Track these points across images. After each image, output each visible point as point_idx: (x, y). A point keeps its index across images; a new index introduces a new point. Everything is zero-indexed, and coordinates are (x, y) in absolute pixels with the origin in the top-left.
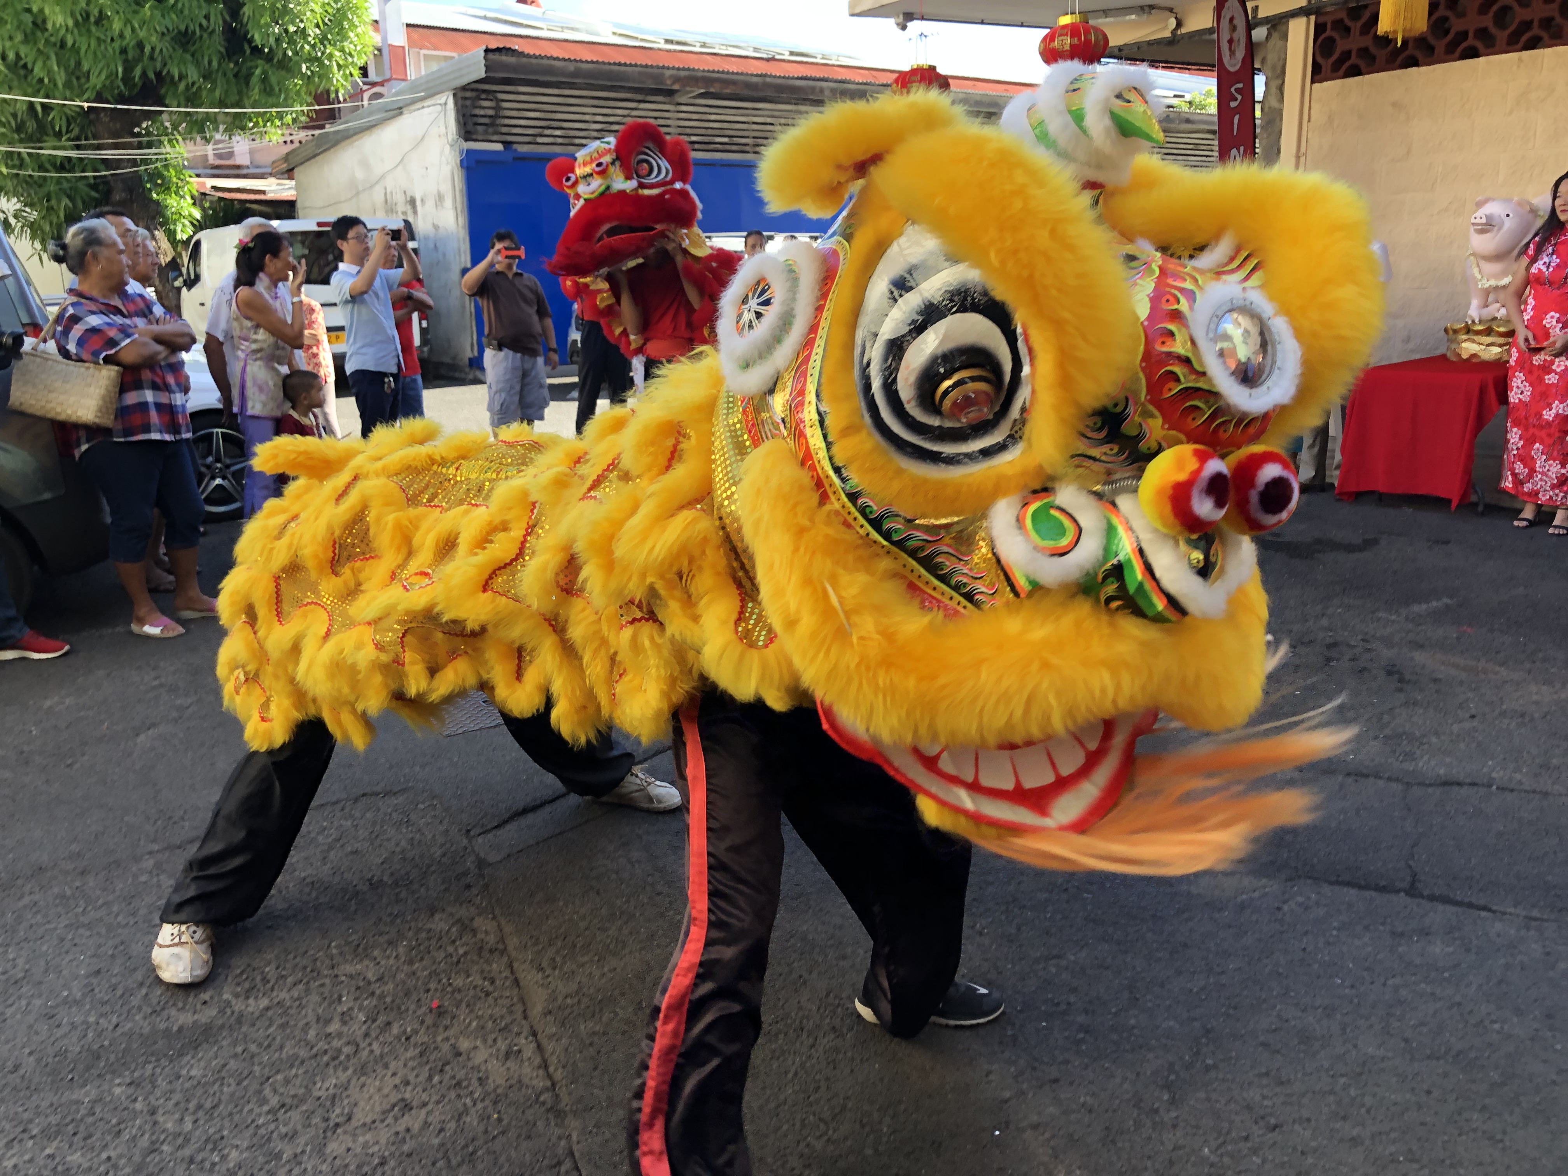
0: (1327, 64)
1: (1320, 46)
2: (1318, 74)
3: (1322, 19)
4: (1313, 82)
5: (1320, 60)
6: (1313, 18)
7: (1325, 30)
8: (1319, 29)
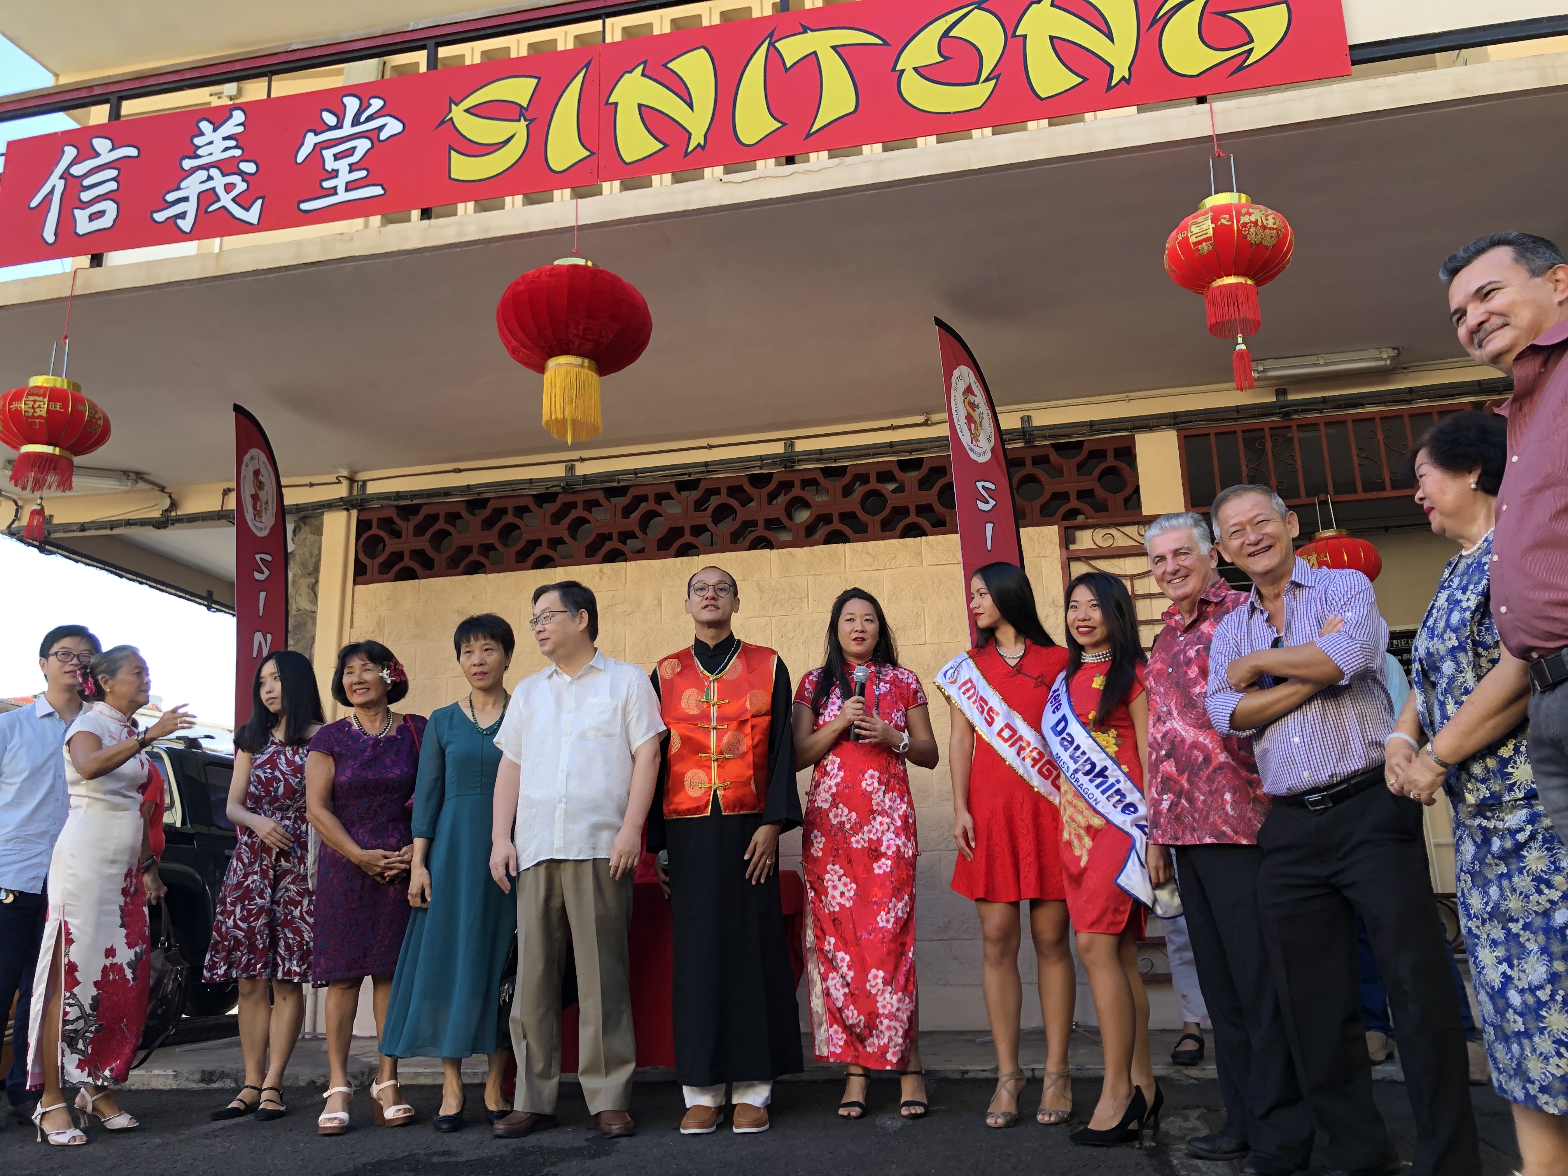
0: (372, 565)
1: (364, 544)
2: (361, 574)
3: (366, 516)
4: (355, 583)
5: (364, 559)
6: (354, 513)
7: (370, 528)
8: (363, 526)
